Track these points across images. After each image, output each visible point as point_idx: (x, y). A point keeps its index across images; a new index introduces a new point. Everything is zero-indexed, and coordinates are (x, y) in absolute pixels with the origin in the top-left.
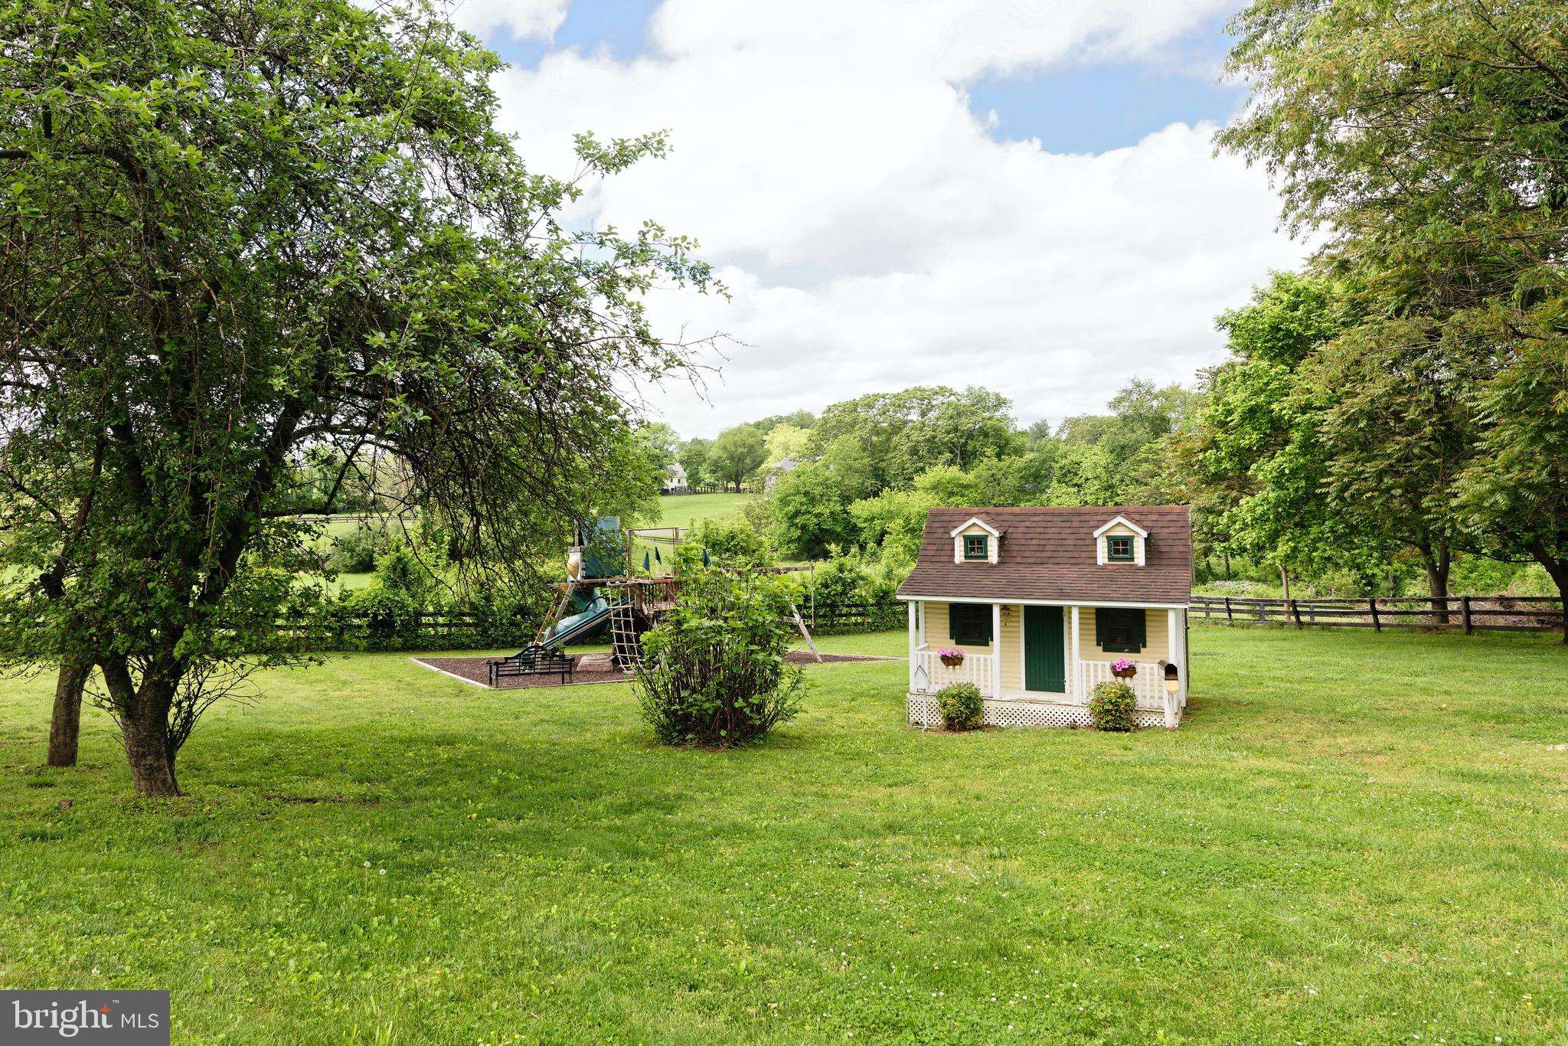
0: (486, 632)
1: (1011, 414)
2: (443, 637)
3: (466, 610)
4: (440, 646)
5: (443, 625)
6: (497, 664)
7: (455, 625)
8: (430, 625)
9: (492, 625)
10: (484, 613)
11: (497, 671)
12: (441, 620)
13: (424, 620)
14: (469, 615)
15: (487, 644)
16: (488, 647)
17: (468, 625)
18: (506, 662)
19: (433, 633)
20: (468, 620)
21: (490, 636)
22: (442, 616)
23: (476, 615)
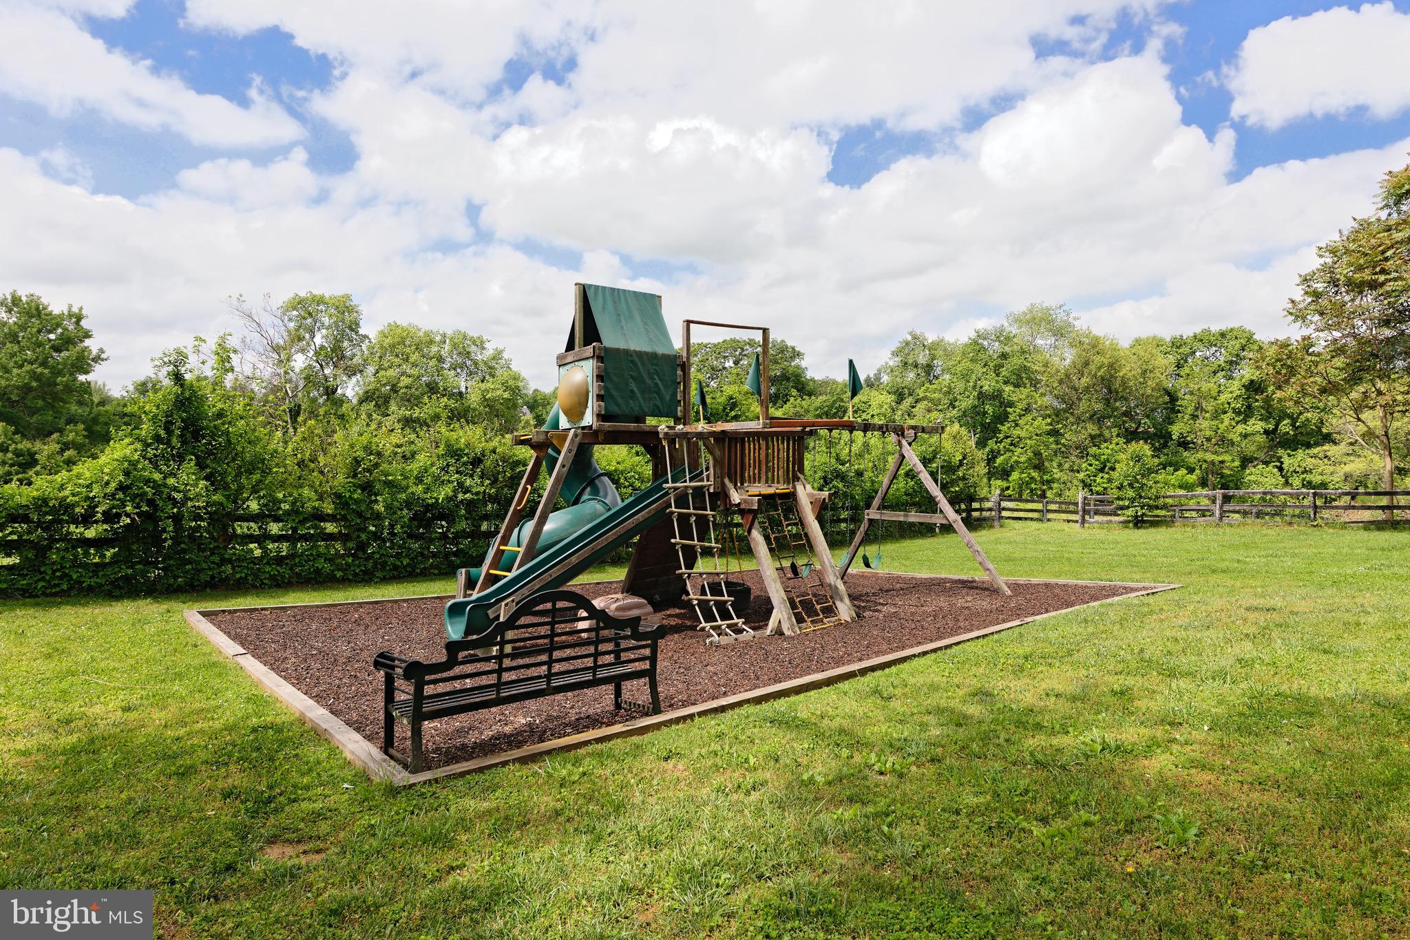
0: (365, 551)
1: (804, 364)
2: (279, 560)
3: (328, 508)
4: (272, 578)
5: (278, 539)
6: (416, 671)
7: (305, 538)
8: (251, 538)
9: (376, 536)
10: (360, 515)
11: (419, 696)
12: (274, 528)
13: (241, 528)
14: (332, 518)
15: (365, 572)
16: (366, 578)
17: (331, 537)
18: (452, 662)
19: (258, 553)
20: (330, 528)
21: (370, 557)
22: (277, 519)
23: (344, 518)
